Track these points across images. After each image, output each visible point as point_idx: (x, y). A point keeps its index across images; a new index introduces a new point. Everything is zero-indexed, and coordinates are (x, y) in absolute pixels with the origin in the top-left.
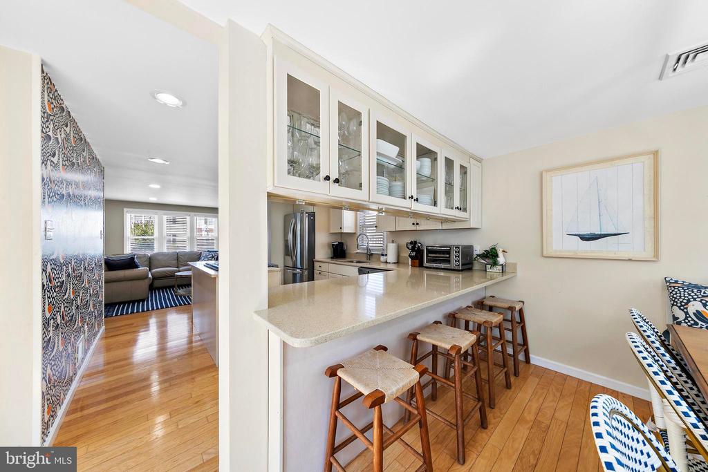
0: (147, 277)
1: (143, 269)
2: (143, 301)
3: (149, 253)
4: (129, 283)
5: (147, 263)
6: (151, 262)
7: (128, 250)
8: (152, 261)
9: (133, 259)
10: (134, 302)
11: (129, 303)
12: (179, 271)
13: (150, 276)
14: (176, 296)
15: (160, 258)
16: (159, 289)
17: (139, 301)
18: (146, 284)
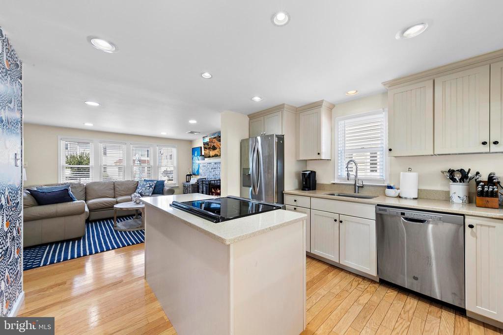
0: (83, 212)
1: (78, 203)
2: (79, 239)
3: (84, 181)
4: (63, 219)
5: (83, 193)
6: (86, 193)
7: (62, 180)
8: (87, 191)
9: (67, 190)
10: (68, 241)
11: (62, 242)
12: (117, 203)
13: (87, 209)
14: (116, 231)
15: (96, 187)
16: (95, 221)
17: (73, 240)
18: (82, 219)
